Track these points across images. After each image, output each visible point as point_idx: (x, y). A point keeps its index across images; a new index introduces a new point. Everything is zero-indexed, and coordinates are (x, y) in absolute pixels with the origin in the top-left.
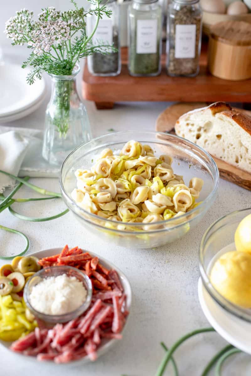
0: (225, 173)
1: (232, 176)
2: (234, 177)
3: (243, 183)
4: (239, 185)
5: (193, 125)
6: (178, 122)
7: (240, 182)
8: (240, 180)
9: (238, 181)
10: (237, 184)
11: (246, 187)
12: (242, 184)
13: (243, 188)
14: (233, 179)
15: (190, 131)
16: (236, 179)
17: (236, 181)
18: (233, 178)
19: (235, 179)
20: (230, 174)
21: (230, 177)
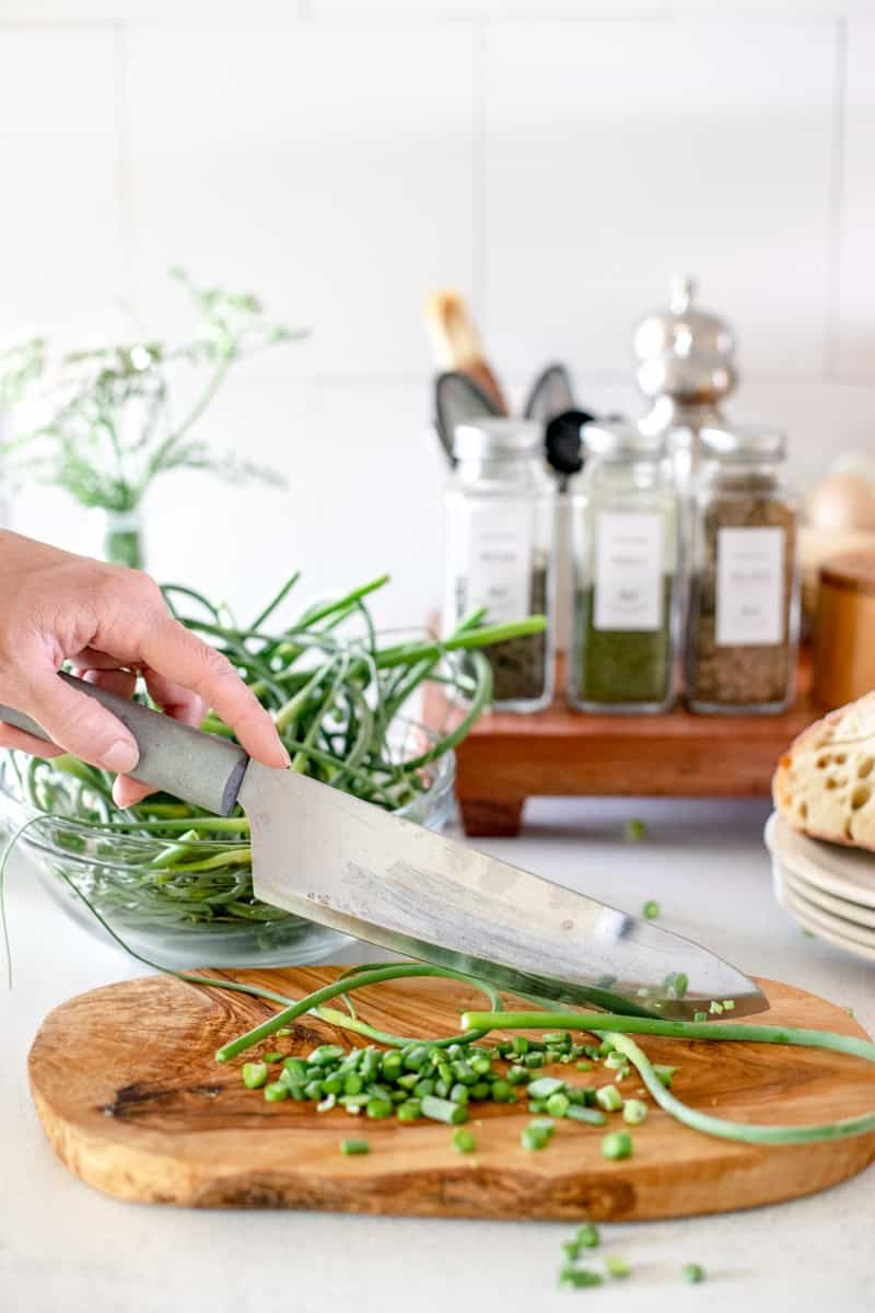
1: (498, 1185)
2: (510, 1184)
5: (840, 760)
6: (788, 763)
7: (542, 1197)
11: (572, 1211)
12: (552, 1200)
13: (557, 1216)
15: (832, 785)
16: (518, 1191)
18: (503, 1189)
20: (489, 1177)
21: (490, 1188)
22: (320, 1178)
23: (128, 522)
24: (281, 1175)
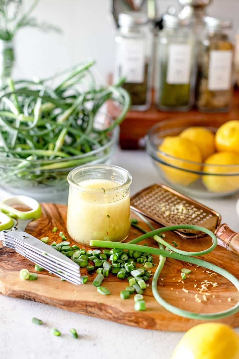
0: (94, 306)
1: (106, 311)
2: (110, 311)
3: (127, 318)
4: (120, 321)
7: (121, 318)
8: (121, 314)
9: (116, 316)
10: (116, 321)
11: (132, 324)
12: (124, 319)
13: (127, 325)
14: (108, 315)
16: (113, 314)
17: (114, 317)
18: (108, 312)
19: (111, 314)
20: (103, 308)
21: (104, 311)
22: (45, 297)
23: (10, 45)
24: (33, 293)
